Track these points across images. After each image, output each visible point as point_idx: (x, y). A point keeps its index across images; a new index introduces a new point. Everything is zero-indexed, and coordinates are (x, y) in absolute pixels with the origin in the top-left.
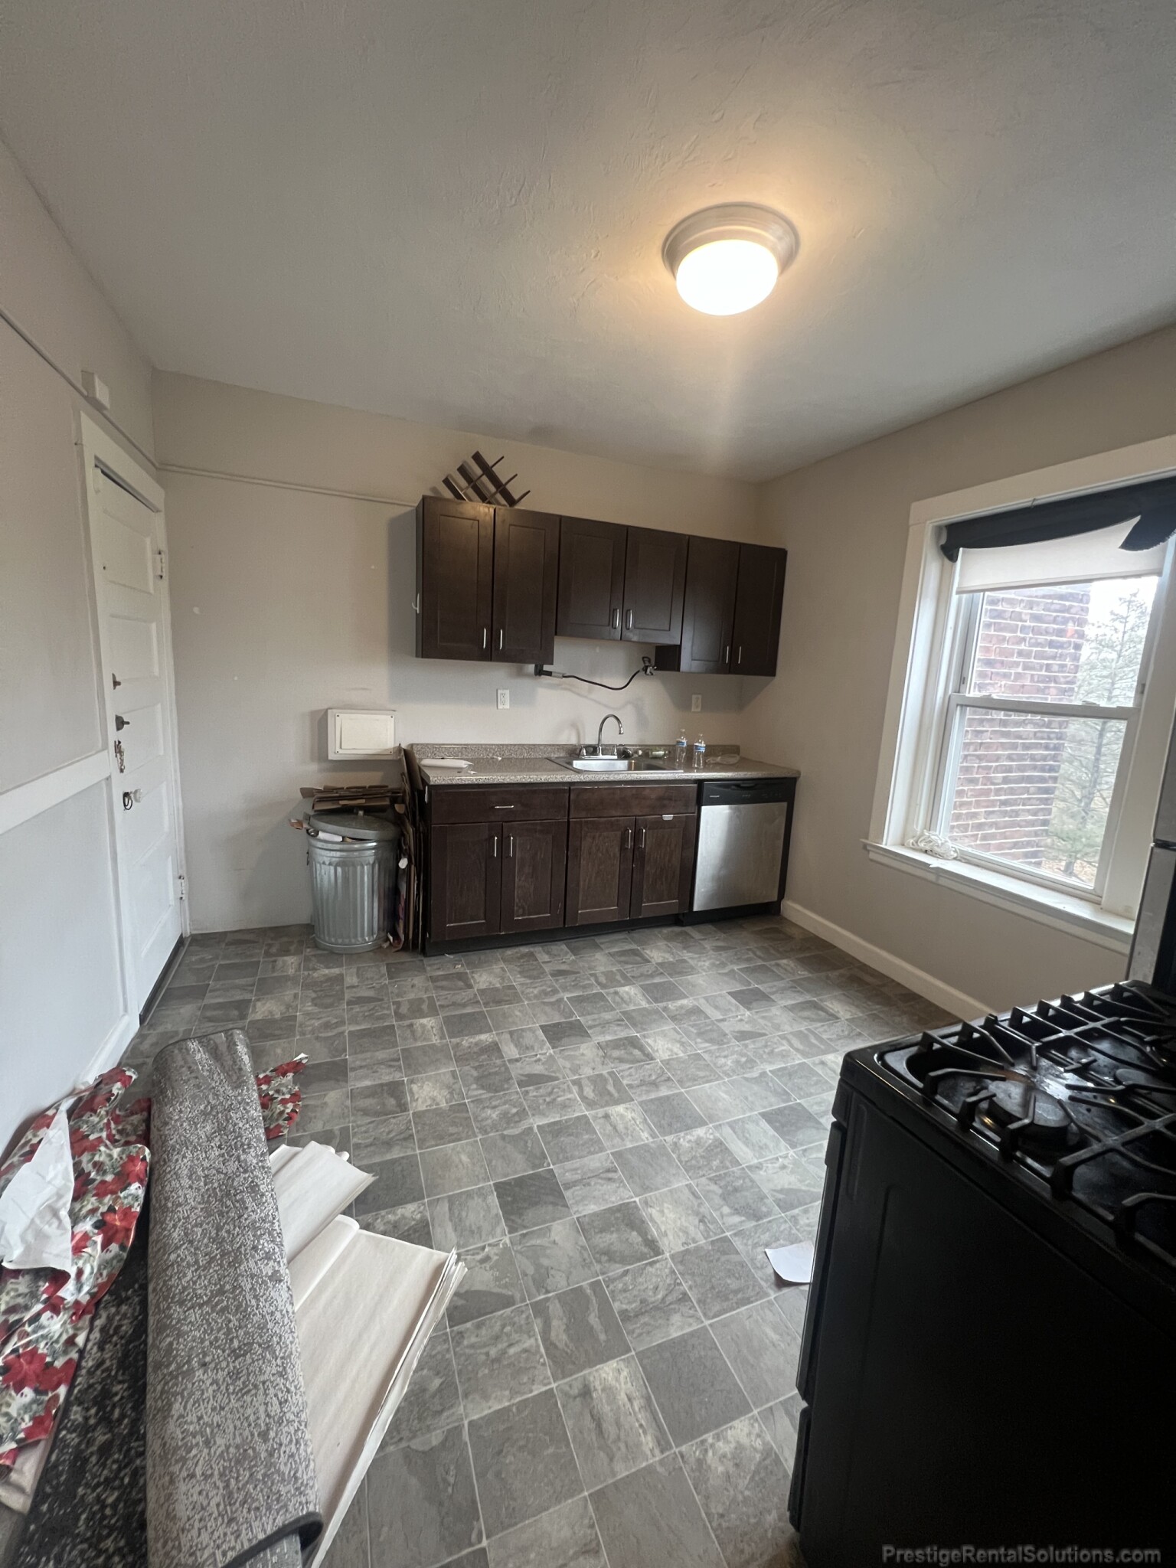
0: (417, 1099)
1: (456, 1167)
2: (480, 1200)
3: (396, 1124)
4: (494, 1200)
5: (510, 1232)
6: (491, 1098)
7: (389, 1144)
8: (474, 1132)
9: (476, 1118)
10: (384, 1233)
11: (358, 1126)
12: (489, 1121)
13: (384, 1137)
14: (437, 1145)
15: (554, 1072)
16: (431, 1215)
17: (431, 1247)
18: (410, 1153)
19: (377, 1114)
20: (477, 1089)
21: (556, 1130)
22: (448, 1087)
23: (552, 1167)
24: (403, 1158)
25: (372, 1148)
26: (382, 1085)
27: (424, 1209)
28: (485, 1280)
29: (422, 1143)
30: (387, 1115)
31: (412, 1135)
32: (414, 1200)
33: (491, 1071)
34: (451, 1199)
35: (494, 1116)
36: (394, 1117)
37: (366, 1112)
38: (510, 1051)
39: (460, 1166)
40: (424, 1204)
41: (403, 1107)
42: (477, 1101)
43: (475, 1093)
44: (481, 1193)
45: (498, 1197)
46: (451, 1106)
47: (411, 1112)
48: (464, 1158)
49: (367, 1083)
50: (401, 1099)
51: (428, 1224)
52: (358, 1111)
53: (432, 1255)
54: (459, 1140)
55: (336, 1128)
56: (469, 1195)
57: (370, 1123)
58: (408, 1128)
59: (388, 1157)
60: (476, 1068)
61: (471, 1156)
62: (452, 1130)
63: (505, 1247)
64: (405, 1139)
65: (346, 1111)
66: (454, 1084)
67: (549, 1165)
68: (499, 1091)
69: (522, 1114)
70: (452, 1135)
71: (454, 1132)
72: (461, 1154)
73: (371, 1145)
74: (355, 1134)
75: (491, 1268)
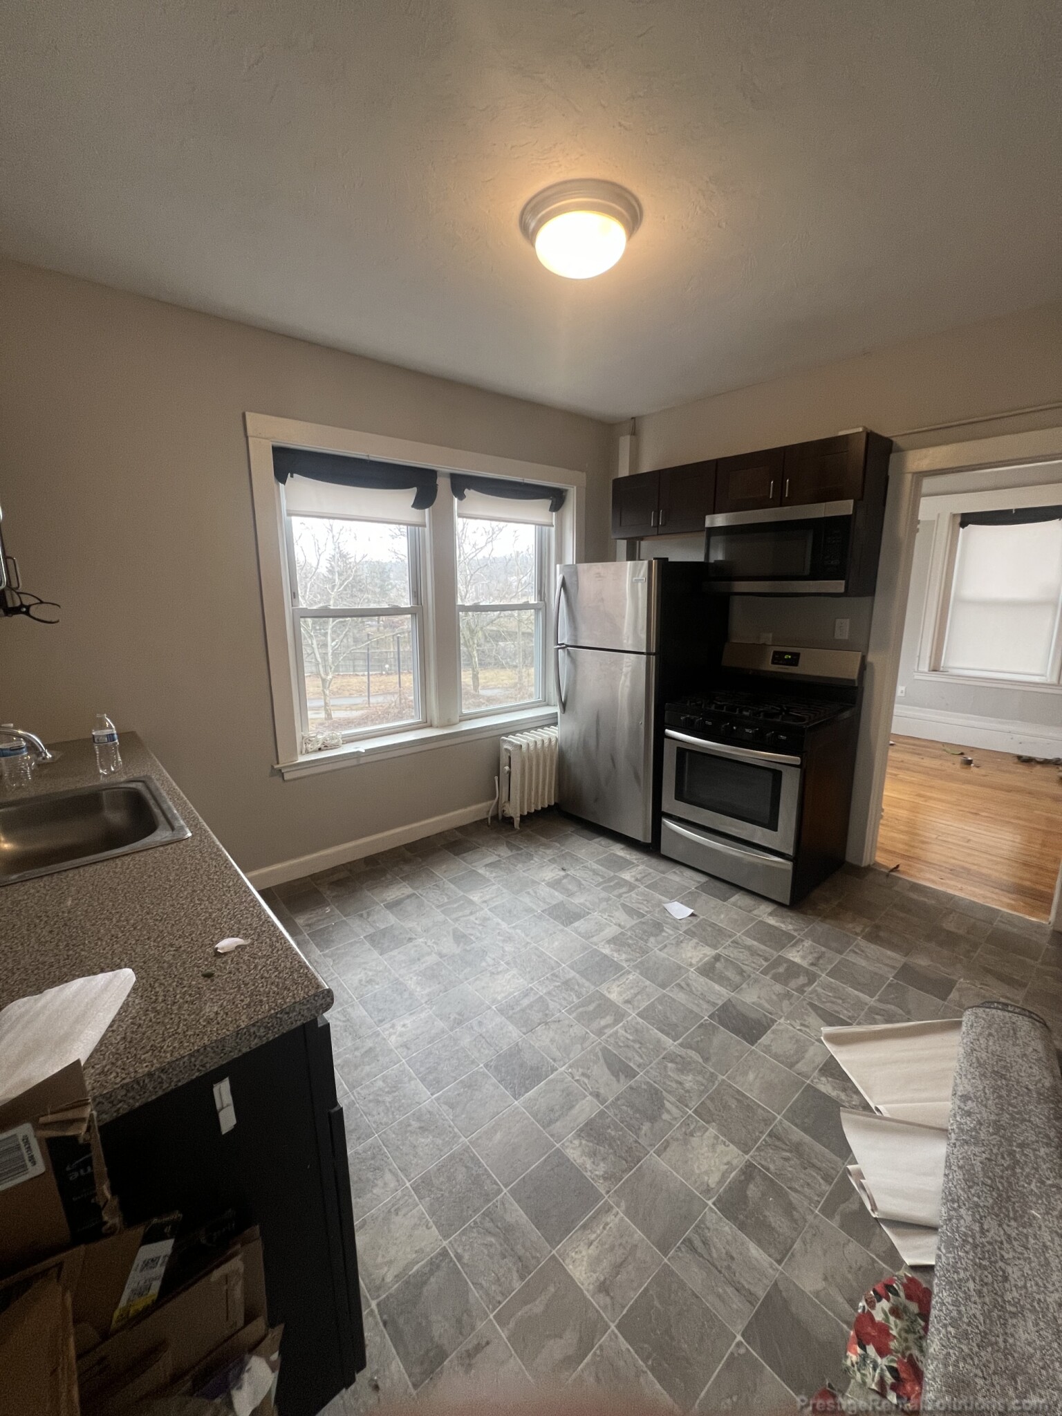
0: (728, 1163)
1: (763, 1078)
2: (773, 1048)
3: (773, 1162)
4: (764, 1040)
5: (776, 1021)
6: (669, 1092)
7: (797, 1148)
8: (720, 1085)
9: (702, 1092)
10: (857, 1092)
11: (810, 1199)
12: (697, 1078)
13: (795, 1161)
14: (759, 1106)
15: (596, 1055)
16: (813, 1071)
17: (832, 1056)
18: (786, 1123)
19: (780, 1194)
20: (668, 1112)
21: (669, 1029)
22: (686, 1142)
23: (706, 1018)
24: (796, 1125)
25: (815, 1161)
26: (742, 1227)
27: (814, 1078)
28: (813, 1020)
29: (767, 1121)
30: (772, 1180)
31: (770, 1135)
32: (816, 1090)
33: (631, 1112)
34: (791, 1066)
35: (690, 1077)
36: (768, 1169)
37: (789, 1209)
38: (586, 1109)
39: (760, 1075)
40: (812, 1081)
41: (749, 1172)
42: (682, 1101)
43: (674, 1111)
44: (767, 1049)
45: (760, 1038)
46: (708, 1122)
47: (747, 1157)
48: (751, 1076)
49: (754, 1251)
50: (741, 1182)
51: (820, 1070)
52: (795, 1221)
53: (835, 1052)
54: (738, 1091)
55: (835, 1223)
56: (776, 1057)
57: (796, 1191)
58: (767, 1144)
59: (807, 1139)
60: (637, 1131)
61: (745, 1074)
62: (733, 1104)
63: (787, 1018)
64: (779, 1139)
65: (808, 1236)
66: (677, 1140)
67: (707, 1020)
68: (655, 1089)
69: (670, 1057)
70: (738, 1100)
71: (734, 1101)
72: (750, 1084)
73: (814, 1166)
74: (821, 1195)
75: (805, 1020)
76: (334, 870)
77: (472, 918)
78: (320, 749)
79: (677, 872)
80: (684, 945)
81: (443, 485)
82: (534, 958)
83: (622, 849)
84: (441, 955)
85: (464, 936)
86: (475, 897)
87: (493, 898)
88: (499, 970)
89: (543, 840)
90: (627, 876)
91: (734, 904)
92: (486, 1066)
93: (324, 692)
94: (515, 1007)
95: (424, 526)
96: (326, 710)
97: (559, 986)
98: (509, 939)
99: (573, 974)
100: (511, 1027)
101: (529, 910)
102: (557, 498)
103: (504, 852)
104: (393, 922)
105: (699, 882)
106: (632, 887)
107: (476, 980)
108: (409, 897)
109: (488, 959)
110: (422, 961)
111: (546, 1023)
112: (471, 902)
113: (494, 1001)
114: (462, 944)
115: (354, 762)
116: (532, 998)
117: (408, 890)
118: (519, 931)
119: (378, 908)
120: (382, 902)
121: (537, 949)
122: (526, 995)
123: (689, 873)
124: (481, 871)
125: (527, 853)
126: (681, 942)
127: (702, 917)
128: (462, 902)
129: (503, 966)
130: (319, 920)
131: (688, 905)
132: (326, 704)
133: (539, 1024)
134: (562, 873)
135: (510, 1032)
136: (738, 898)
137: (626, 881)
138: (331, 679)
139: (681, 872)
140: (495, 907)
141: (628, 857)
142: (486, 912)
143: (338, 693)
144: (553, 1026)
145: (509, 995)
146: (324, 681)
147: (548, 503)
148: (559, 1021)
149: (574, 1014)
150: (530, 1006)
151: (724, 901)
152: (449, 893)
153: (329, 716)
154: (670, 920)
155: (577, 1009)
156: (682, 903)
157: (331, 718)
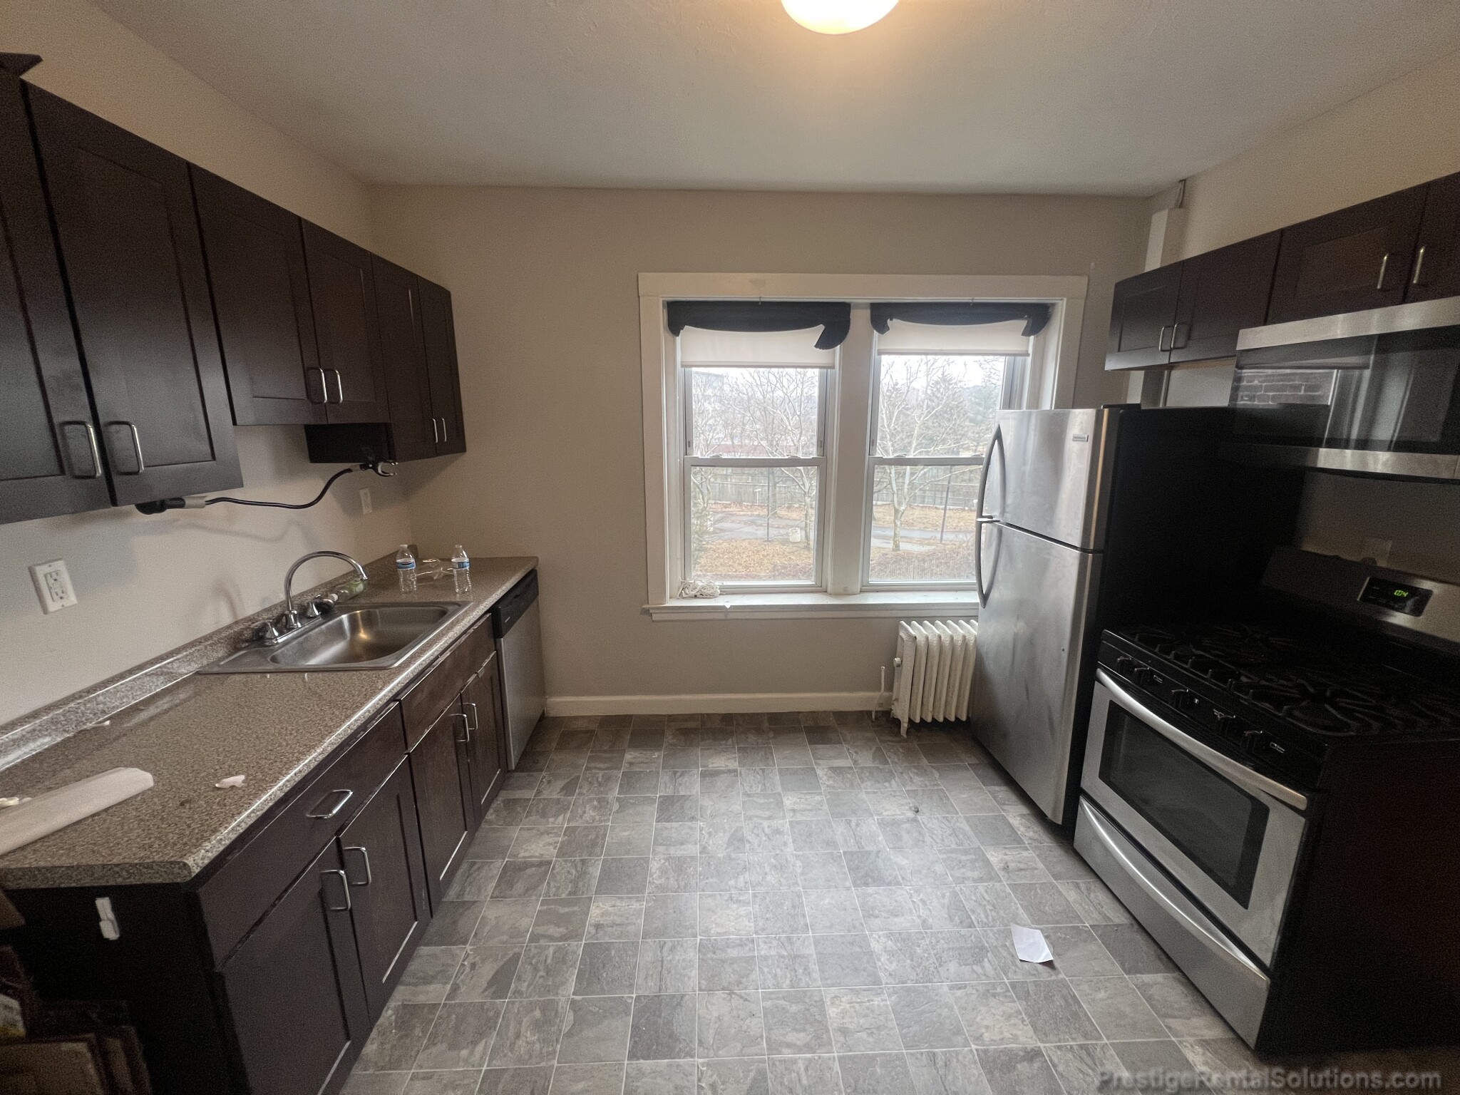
76: (692, 717)
77: (766, 824)
78: (696, 596)
79: (1083, 886)
80: (993, 1002)
81: (860, 319)
82: (788, 904)
83: (1022, 816)
84: (704, 850)
85: (741, 840)
86: (789, 801)
87: (805, 810)
88: (741, 898)
89: (925, 762)
90: (995, 857)
91: (1143, 988)
92: (638, 998)
93: (895, 523)
94: (718, 952)
95: (833, 367)
96: (895, 542)
97: (783, 957)
98: (780, 867)
99: (811, 951)
100: (695, 973)
101: (831, 843)
102: (1037, 317)
103: (866, 759)
104: (694, 792)
105: (1106, 918)
106: (991, 876)
107: (710, 896)
108: (730, 771)
109: (741, 879)
110: (683, 847)
111: (731, 993)
112: (780, 804)
113: (706, 931)
114: (731, 849)
115: (721, 616)
116: (743, 953)
117: (733, 764)
118: (799, 863)
119: (695, 771)
120: (702, 766)
121: (799, 896)
122: (741, 945)
123: (1100, 896)
124: (820, 772)
125: (890, 772)
126: (994, 996)
127: (1062, 976)
128: (771, 800)
129: (748, 896)
130: (642, 762)
131: (1053, 945)
132: (895, 534)
133: (723, 989)
134: (911, 814)
135: (689, 978)
136: (1161, 983)
137: (987, 862)
138: (904, 510)
139: (1088, 889)
140: (798, 823)
141: (1021, 830)
142: (784, 824)
143: (910, 525)
144: (735, 1001)
145: (725, 933)
146: (896, 511)
147: (1022, 324)
148: (746, 1000)
149: (769, 1003)
150: (734, 961)
151: (1127, 972)
152: (768, 785)
153: (897, 547)
154: (1005, 953)
155: (778, 998)
156: (1047, 937)
157: (899, 550)
